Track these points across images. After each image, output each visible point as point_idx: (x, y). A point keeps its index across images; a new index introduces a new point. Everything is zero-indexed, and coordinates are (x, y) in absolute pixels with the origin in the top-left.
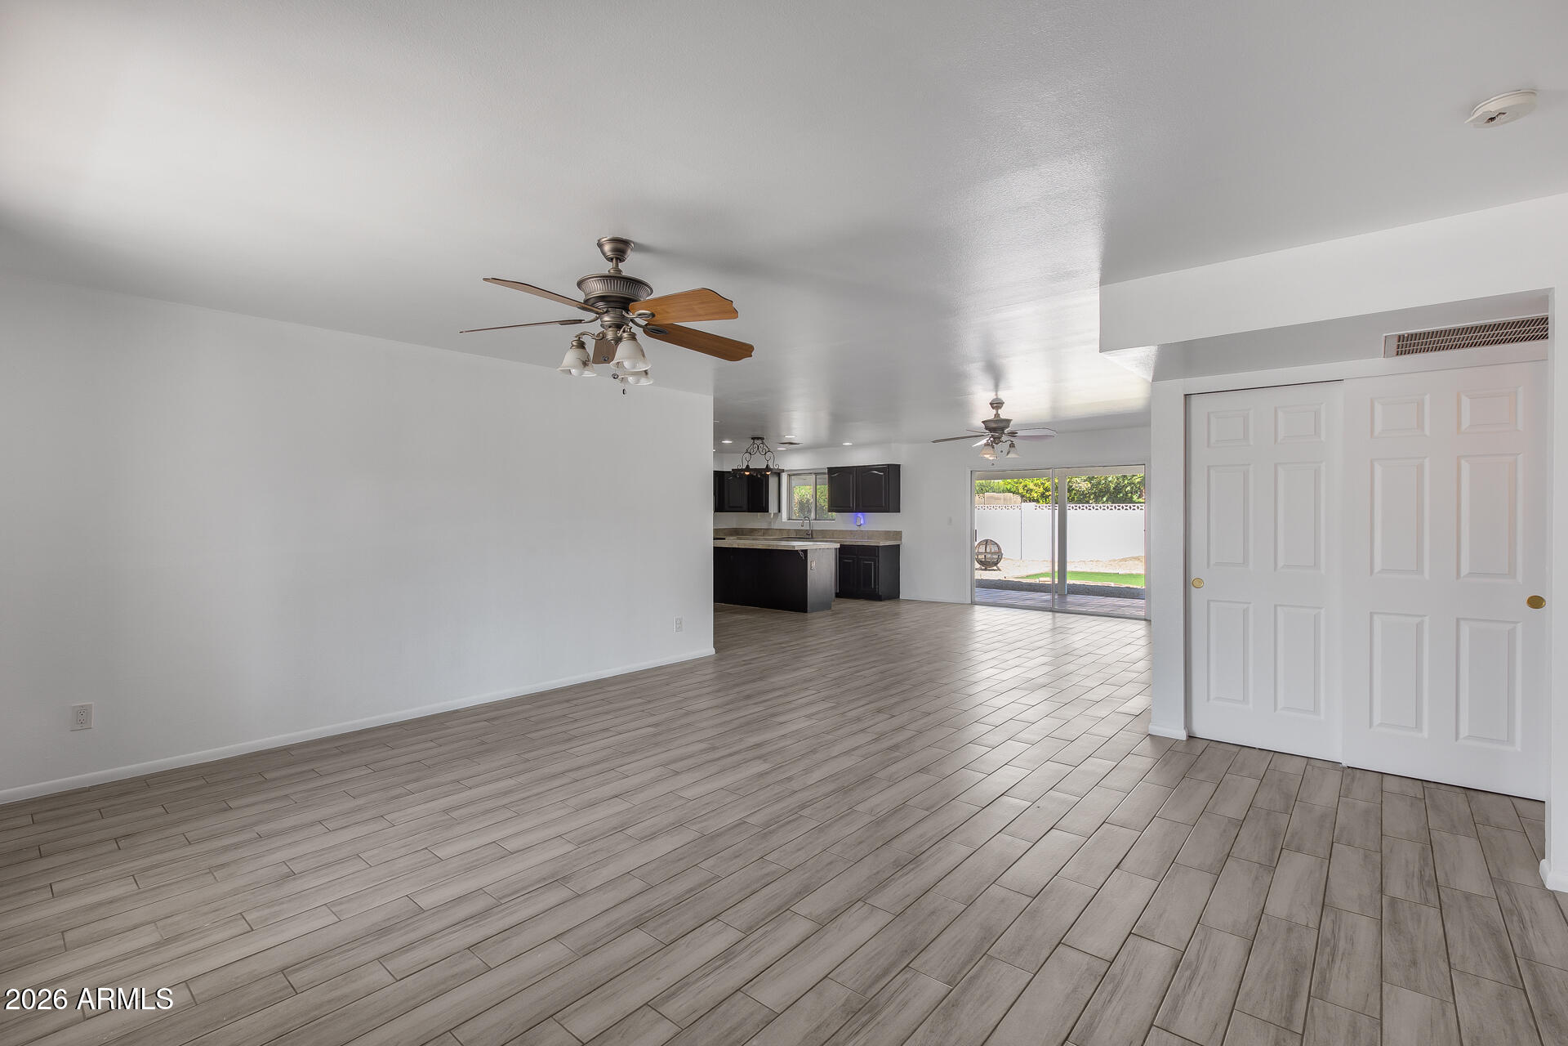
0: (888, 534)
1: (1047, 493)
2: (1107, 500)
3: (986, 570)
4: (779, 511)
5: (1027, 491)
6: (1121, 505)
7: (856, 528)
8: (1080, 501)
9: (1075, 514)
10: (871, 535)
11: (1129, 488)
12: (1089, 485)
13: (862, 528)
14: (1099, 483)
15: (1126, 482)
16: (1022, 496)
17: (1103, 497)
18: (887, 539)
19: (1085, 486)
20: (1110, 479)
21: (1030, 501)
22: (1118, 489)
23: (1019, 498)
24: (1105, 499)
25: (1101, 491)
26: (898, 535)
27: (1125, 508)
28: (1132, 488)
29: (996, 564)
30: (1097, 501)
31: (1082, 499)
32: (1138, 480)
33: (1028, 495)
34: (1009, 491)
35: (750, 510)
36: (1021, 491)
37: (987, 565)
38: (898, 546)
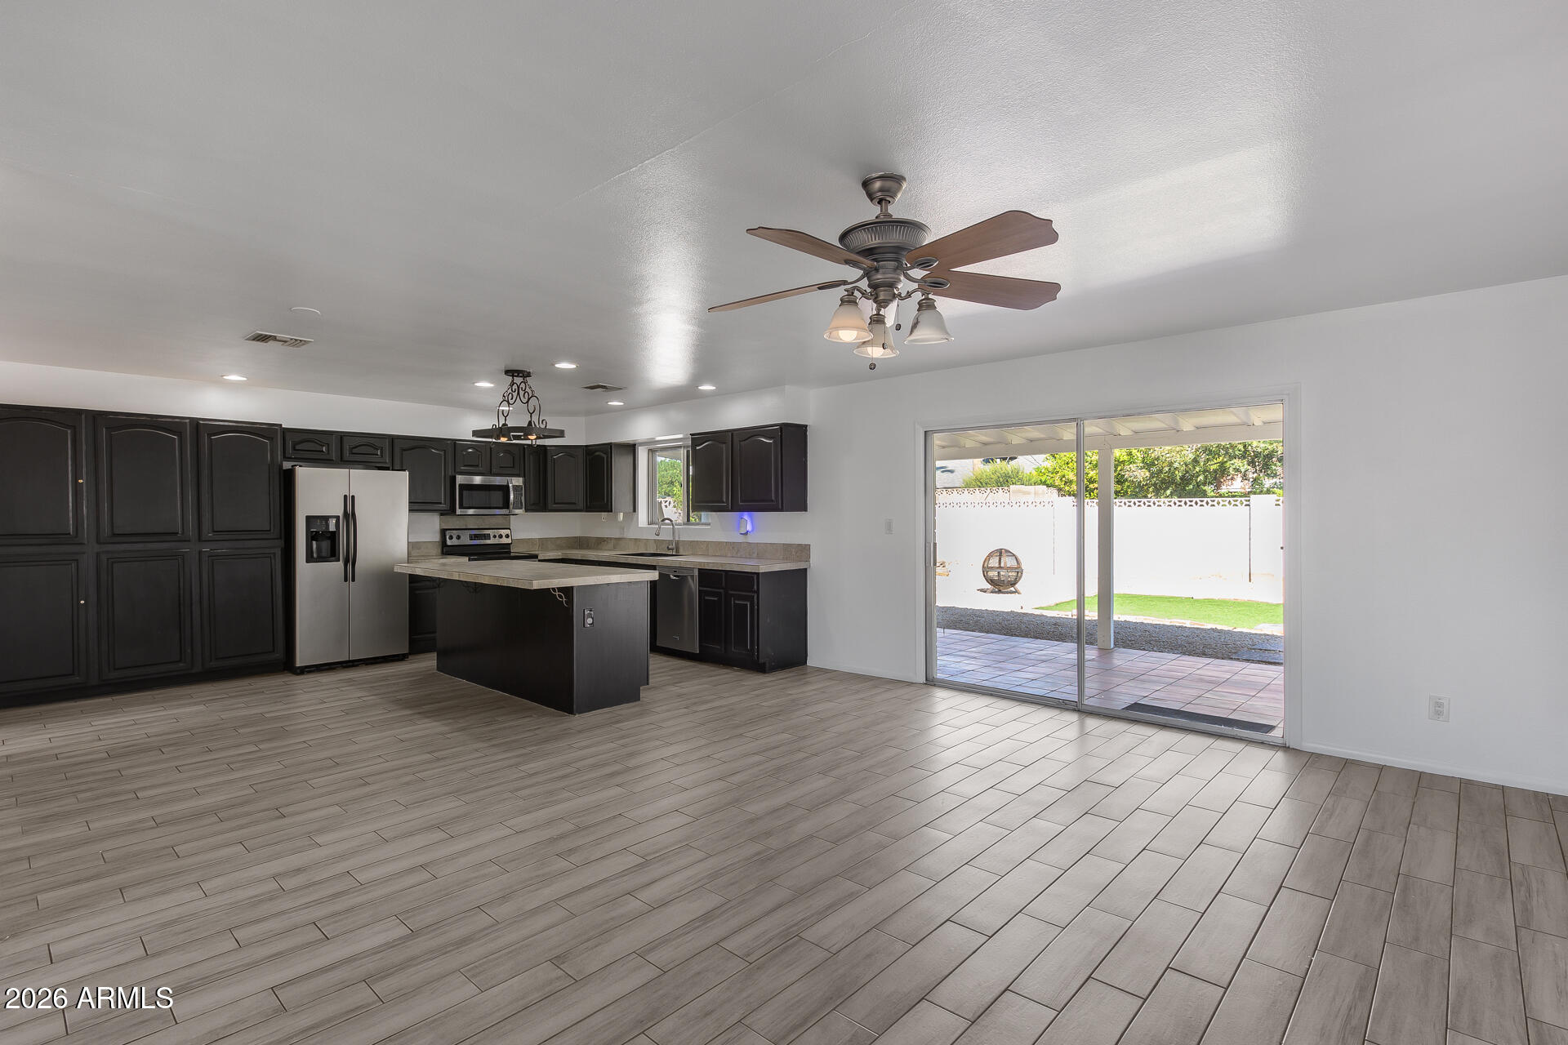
0: (790, 551)
1: (1091, 486)
2: (1172, 494)
3: (1000, 592)
4: (634, 510)
5: (1066, 483)
6: (1194, 500)
7: (741, 539)
8: (1135, 496)
9: (1125, 513)
10: (762, 551)
11: (1201, 478)
12: (1148, 474)
13: (751, 539)
14: (1161, 471)
15: (1197, 469)
16: (1060, 490)
17: (1165, 490)
18: (786, 559)
19: (1142, 475)
20: (1176, 465)
21: (1069, 495)
22: (1185, 480)
23: (1055, 491)
24: (1168, 492)
25: (1163, 481)
26: (804, 550)
27: (1200, 503)
28: (1206, 477)
29: (1013, 584)
30: (1157, 495)
31: (1139, 491)
32: (1215, 467)
33: (1067, 488)
34: (1044, 483)
35: (589, 508)
36: (1057, 482)
37: (1000, 585)
38: (802, 574)
